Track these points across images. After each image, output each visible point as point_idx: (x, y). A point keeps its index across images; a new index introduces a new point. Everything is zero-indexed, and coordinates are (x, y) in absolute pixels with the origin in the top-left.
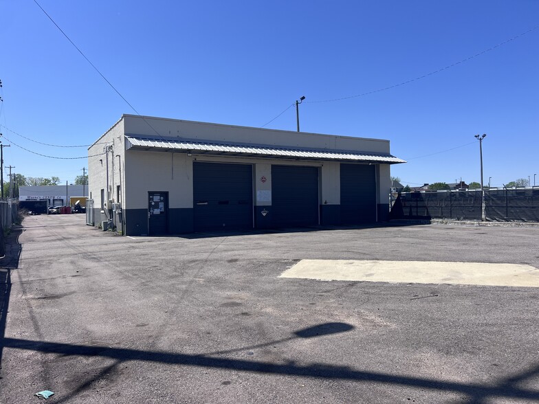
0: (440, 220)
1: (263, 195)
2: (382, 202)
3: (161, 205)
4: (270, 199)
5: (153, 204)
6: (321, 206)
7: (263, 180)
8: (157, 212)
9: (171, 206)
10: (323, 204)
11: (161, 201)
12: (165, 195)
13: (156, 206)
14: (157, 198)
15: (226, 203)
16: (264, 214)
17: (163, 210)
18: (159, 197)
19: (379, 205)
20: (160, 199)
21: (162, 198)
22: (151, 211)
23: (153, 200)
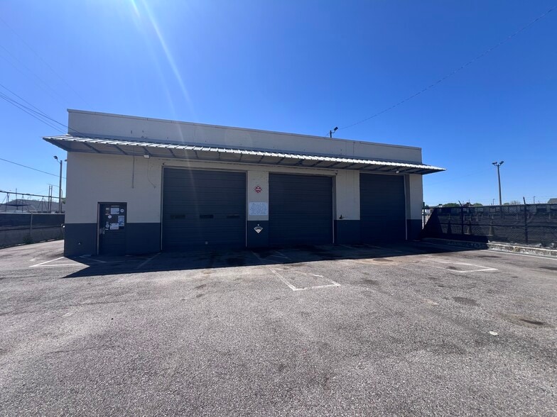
1: (258, 208)
2: (413, 217)
3: (121, 219)
4: (267, 213)
5: (110, 217)
6: (336, 221)
7: (258, 190)
8: (114, 226)
9: (129, 220)
10: (338, 219)
11: (121, 214)
12: (123, 206)
13: (115, 219)
14: (115, 211)
15: (211, 216)
16: (258, 231)
17: (123, 224)
18: (118, 209)
19: (409, 221)
20: (120, 212)
21: (122, 211)
22: (107, 226)
23: (110, 213)
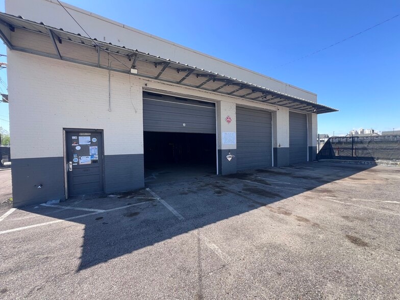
0: (391, 162)
1: (228, 137)
3: (94, 150)
4: (235, 141)
5: (79, 148)
6: (275, 149)
8: (85, 160)
9: (108, 152)
10: (278, 147)
11: (92, 144)
12: (98, 134)
13: (85, 151)
14: (84, 140)
17: (96, 157)
18: (89, 138)
19: (310, 147)
20: (91, 141)
21: (94, 140)
22: (75, 160)
23: (78, 142)
